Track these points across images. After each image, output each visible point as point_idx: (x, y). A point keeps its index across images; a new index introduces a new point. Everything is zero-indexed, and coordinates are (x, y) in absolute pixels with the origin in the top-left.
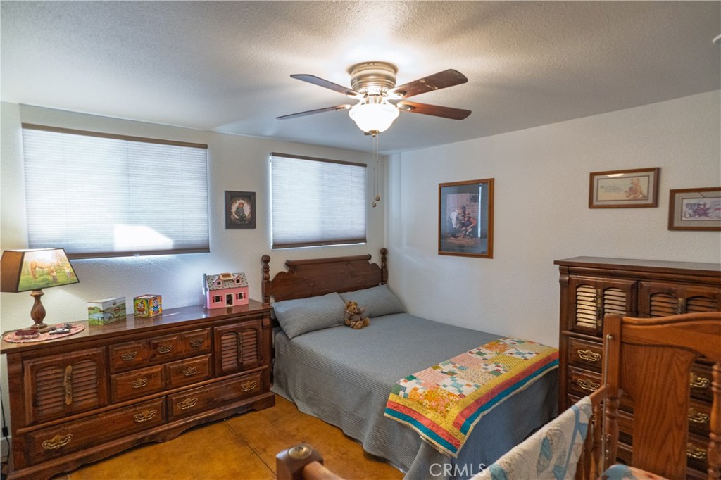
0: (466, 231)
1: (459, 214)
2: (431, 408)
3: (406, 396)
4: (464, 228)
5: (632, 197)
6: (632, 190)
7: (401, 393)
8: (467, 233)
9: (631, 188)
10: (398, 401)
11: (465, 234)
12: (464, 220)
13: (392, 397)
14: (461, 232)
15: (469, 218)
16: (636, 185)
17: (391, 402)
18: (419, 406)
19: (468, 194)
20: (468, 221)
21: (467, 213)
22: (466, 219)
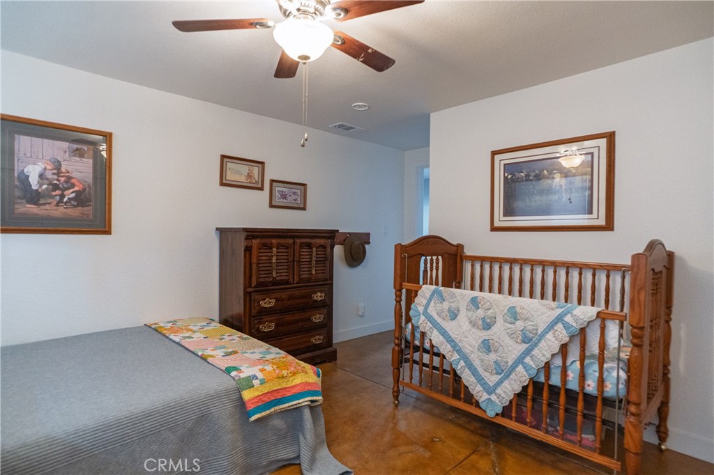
0: (62, 196)
1: (45, 169)
2: (294, 374)
3: (263, 382)
4: (58, 192)
5: (249, 180)
6: (249, 176)
7: (256, 382)
8: (65, 200)
9: (248, 173)
10: (257, 393)
11: (61, 201)
12: (58, 180)
13: (247, 395)
14: (53, 197)
15: (69, 178)
16: (252, 172)
17: (249, 400)
18: (281, 381)
19: (67, 144)
20: (66, 182)
21: (63, 170)
22: (62, 179)
